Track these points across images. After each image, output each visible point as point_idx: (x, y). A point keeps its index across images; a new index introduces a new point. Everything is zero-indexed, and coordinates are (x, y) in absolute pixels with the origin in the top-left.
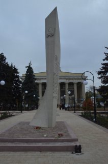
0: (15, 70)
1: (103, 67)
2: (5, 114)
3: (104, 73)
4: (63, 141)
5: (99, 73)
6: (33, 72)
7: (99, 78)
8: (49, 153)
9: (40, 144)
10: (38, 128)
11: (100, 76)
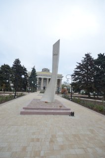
0: (25, 69)
2: (21, 94)
3: (75, 76)
4: (63, 110)
6: (35, 71)
8: (58, 116)
9: (53, 111)
10: (46, 102)
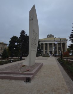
1: (71, 34)
5: (70, 37)
7: (70, 40)
11: (70, 39)
